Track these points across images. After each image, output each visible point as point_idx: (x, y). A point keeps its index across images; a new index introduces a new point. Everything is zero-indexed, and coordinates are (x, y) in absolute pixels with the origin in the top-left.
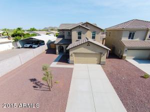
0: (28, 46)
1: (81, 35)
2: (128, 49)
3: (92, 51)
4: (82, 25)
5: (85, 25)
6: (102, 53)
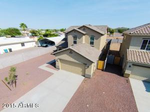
0: (45, 45)
1: (76, 39)
2: (133, 65)
4: (79, 29)
5: (82, 29)
6: (86, 64)
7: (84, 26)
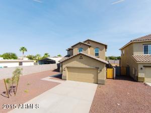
2: (144, 66)
3: (86, 65)
4: (84, 42)
6: (98, 68)
7: (88, 40)
